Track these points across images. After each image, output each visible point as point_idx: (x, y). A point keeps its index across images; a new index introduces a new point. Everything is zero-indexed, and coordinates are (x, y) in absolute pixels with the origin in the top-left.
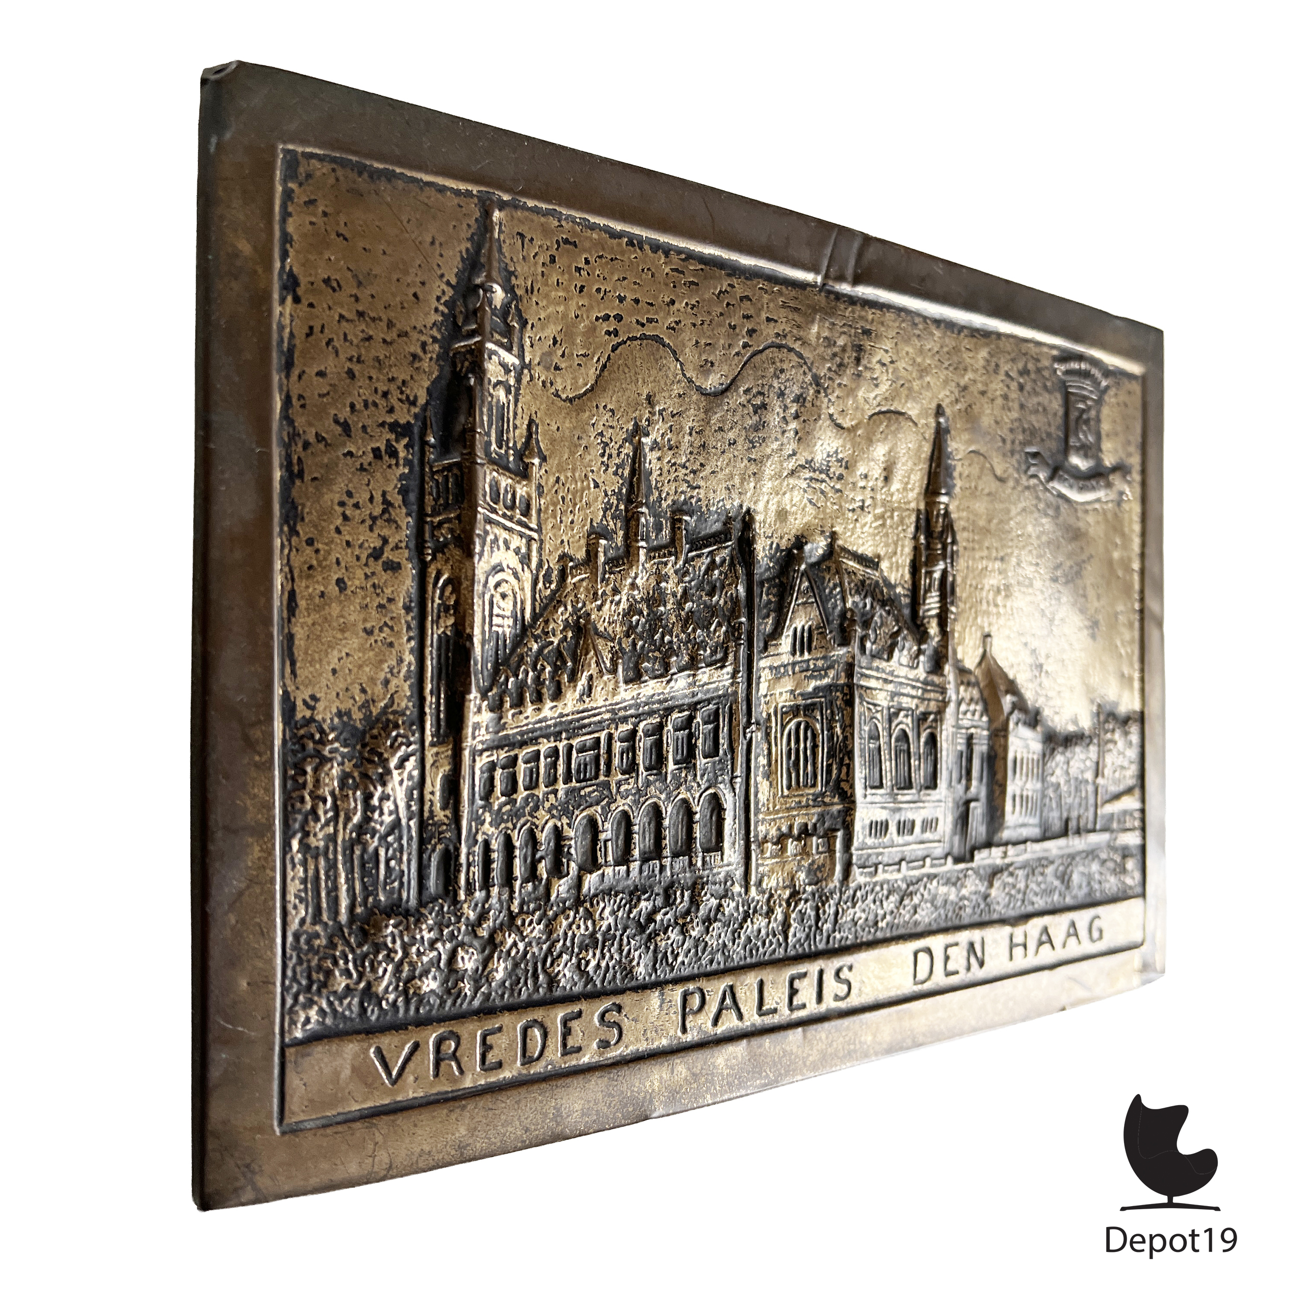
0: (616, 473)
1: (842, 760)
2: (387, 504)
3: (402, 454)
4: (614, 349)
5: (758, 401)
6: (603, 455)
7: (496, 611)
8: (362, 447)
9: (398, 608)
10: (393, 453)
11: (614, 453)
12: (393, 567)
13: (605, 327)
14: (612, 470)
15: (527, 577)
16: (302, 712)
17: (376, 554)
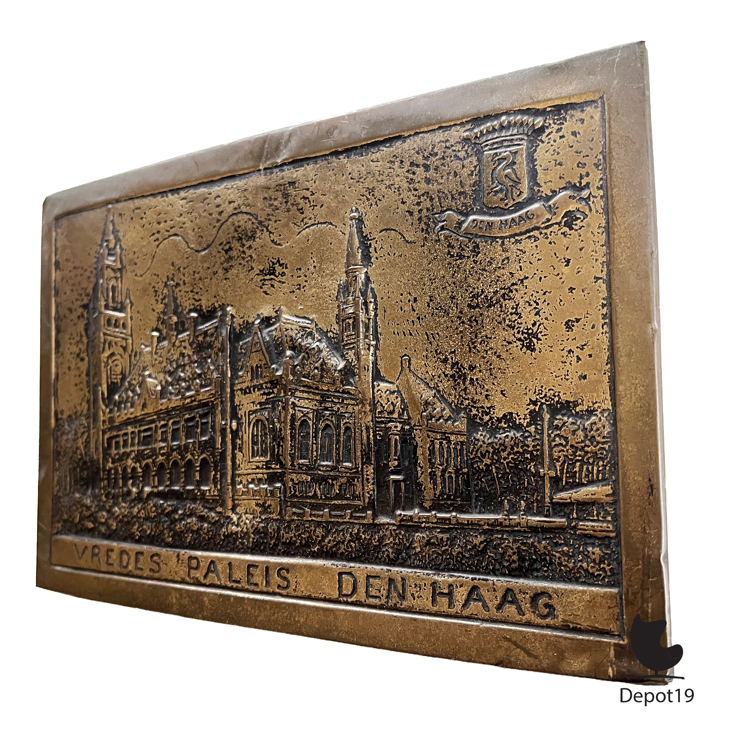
0: (162, 303)
1: (279, 442)
2: (81, 336)
3: (86, 316)
4: (158, 246)
5: (227, 247)
6: (156, 296)
7: (113, 373)
8: (74, 316)
9: (84, 375)
10: (82, 316)
11: (161, 294)
12: (82, 359)
13: (153, 238)
14: (160, 302)
15: (126, 356)
16: (60, 416)
17: (78, 355)
